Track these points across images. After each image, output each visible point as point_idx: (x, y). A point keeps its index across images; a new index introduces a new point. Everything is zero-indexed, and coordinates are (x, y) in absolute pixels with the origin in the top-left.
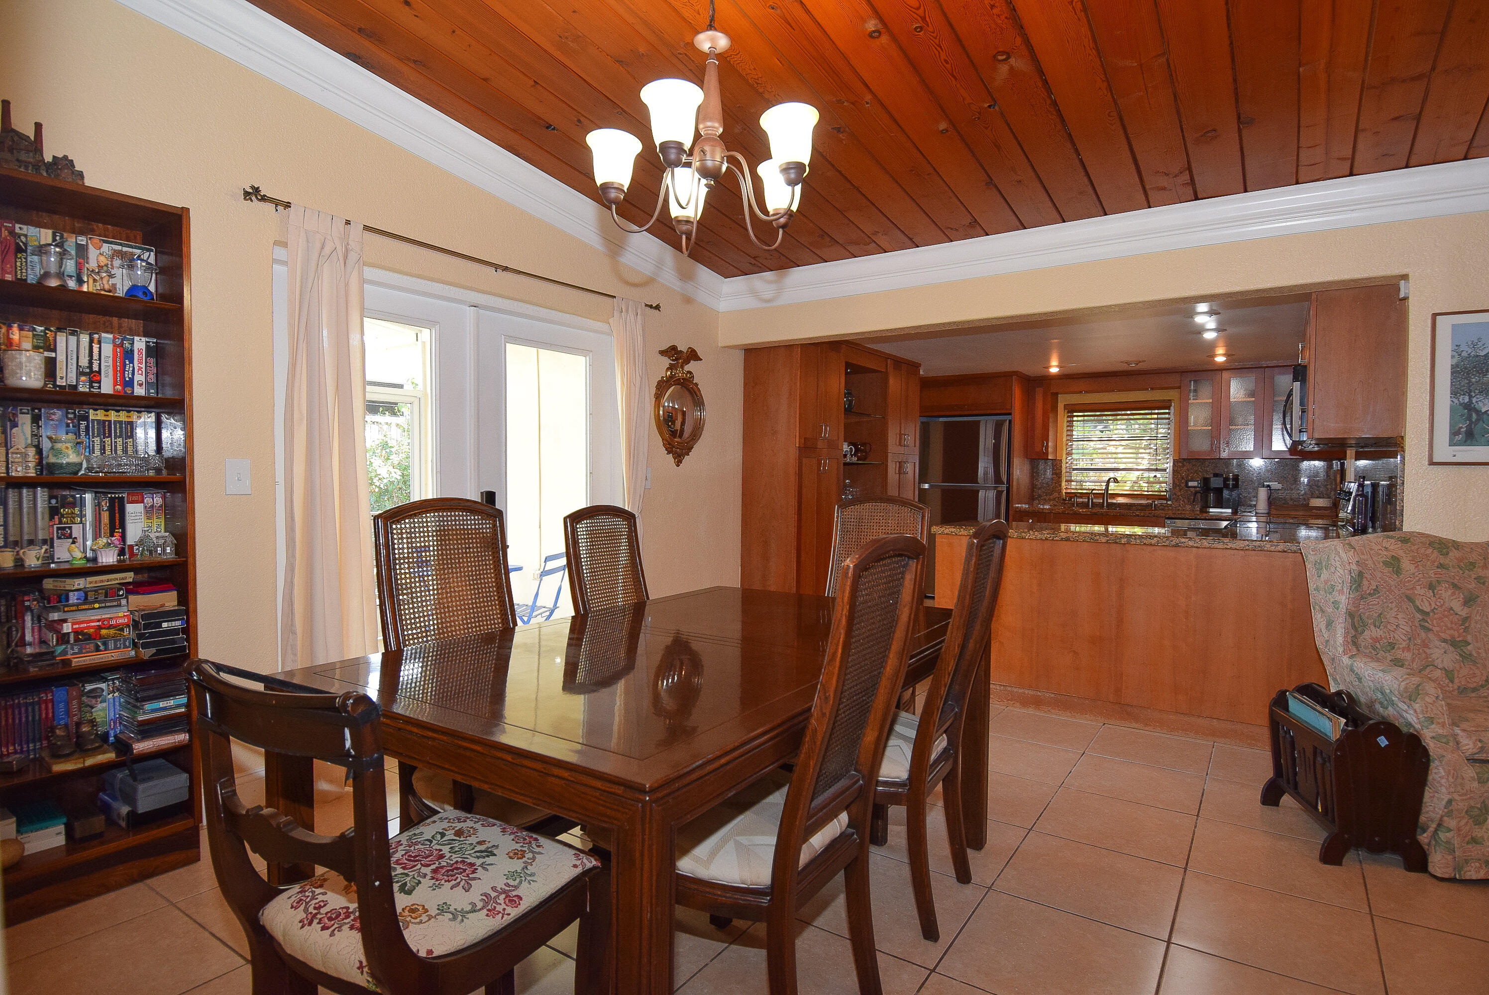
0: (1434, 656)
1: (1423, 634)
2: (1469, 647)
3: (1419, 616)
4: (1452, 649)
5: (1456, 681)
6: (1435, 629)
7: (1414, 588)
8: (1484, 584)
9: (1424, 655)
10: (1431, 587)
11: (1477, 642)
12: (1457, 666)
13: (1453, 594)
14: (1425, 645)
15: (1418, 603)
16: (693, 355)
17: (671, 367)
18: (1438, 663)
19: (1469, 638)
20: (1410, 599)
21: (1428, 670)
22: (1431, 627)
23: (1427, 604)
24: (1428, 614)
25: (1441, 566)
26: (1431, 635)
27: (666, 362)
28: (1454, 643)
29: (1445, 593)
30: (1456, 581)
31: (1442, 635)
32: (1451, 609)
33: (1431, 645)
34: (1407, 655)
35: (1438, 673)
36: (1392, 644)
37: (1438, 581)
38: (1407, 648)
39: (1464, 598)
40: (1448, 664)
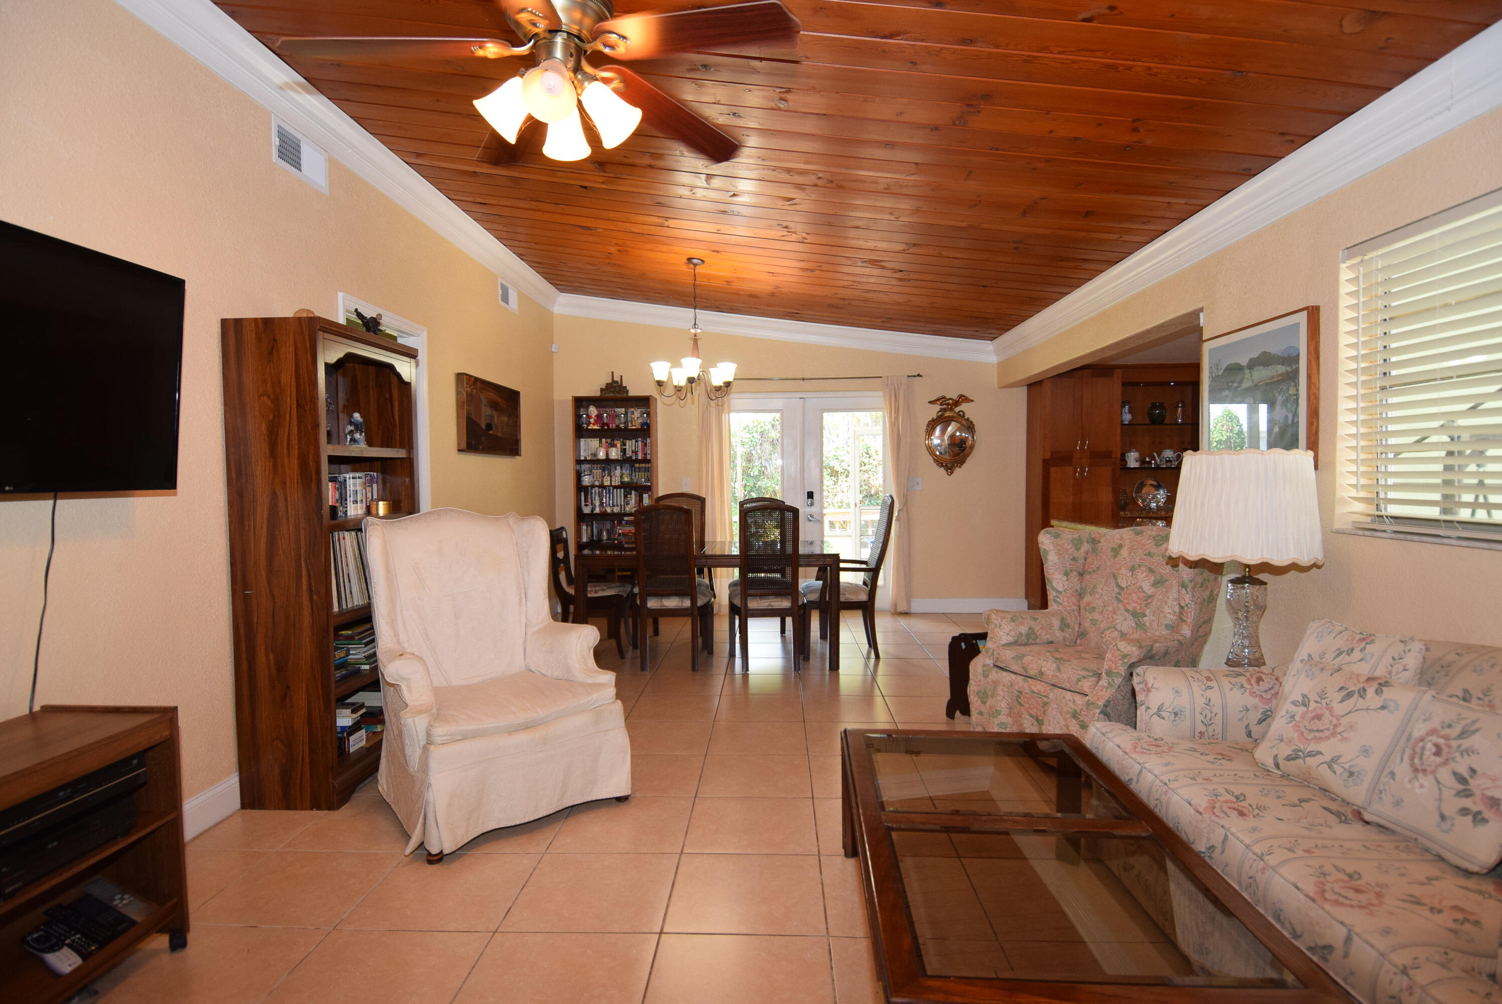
0: (1118, 621)
1: (1116, 604)
2: (1145, 619)
3: (1117, 590)
4: (1131, 617)
7: (1120, 569)
9: (1111, 619)
10: (1132, 569)
11: (1153, 616)
12: (1131, 630)
13: (1147, 576)
14: (1114, 612)
15: (1119, 580)
16: (964, 399)
17: (942, 410)
18: (1119, 627)
19: (1148, 612)
20: (1115, 577)
21: (1110, 630)
22: (1122, 599)
23: (1125, 581)
24: (1123, 589)
25: (1150, 554)
26: (1120, 605)
28: (1134, 614)
29: (1141, 575)
30: (1153, 567)
31: (1128, 606)
32: (1141, 587)
33: (1119, 613)
34: (1101, 617)
35: (1116, 634)
36: (1094, 609)
37: (1139, 566)
38: (1101, 613)
39: (1155, 580)
40: (1125, 629)
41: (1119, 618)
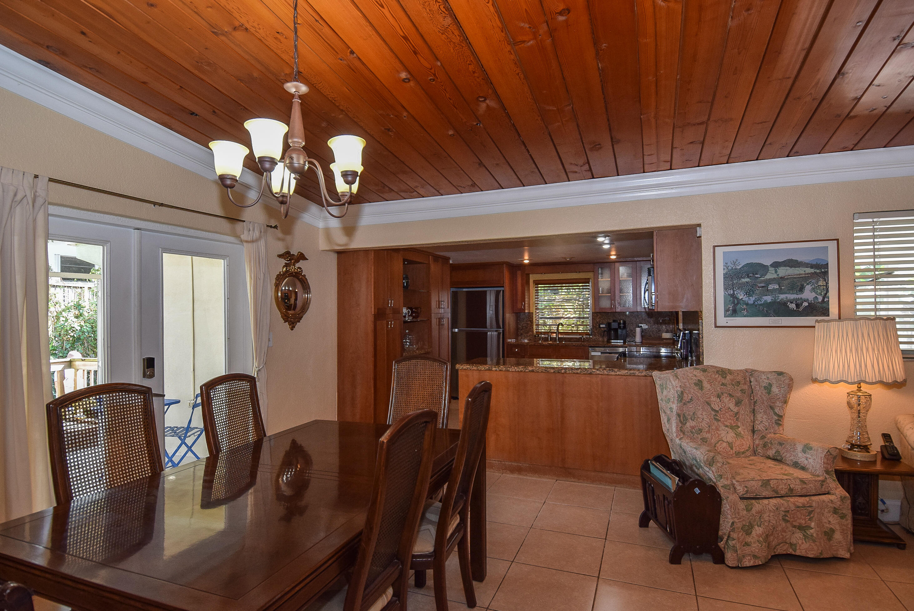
0: (722, 435)
1: (716, 423)
2: (740, 429)
3: (713, 413)
4: (731, 431)
5: (734, 448)
6: (722, 420)
7: (710, 398)
8: (745, 393)
9: (717, 435)
10: (719, 396)
11: (743, 426)
12: (734, 439)
13: (730, 400)
14: (717, 429)
15: (712, 406)
16: (302, 257)
17: (286, 265)
18: (724, 439)
19: (739, 424)
20: (709, 404)
21: (719, 443)
22: (719, 419)
23: (717, 406)
24: (718, 411)
25: (723, 384)
26: (720, 423)
27: (283, 262)
28: (732, 428)
29: (726, 399)
30: (731, 393)
31: (726, 423)
32: (729, 408)
33: (720, 429)
34: (708, 435)
35: (725, 445)
36: (701, 430)
37: (722, 394)
38: (708, 432)
39: (735, 402)
40: (730, 439)
41: (723, 433)
